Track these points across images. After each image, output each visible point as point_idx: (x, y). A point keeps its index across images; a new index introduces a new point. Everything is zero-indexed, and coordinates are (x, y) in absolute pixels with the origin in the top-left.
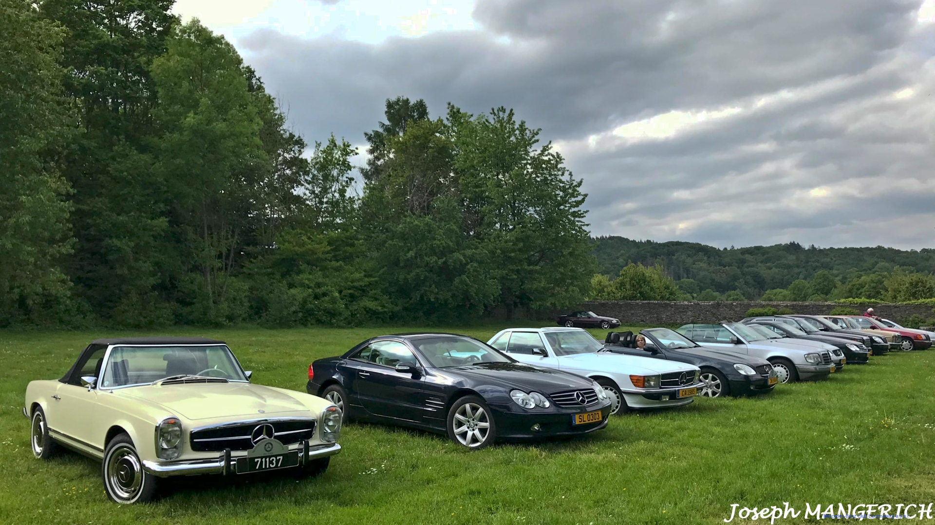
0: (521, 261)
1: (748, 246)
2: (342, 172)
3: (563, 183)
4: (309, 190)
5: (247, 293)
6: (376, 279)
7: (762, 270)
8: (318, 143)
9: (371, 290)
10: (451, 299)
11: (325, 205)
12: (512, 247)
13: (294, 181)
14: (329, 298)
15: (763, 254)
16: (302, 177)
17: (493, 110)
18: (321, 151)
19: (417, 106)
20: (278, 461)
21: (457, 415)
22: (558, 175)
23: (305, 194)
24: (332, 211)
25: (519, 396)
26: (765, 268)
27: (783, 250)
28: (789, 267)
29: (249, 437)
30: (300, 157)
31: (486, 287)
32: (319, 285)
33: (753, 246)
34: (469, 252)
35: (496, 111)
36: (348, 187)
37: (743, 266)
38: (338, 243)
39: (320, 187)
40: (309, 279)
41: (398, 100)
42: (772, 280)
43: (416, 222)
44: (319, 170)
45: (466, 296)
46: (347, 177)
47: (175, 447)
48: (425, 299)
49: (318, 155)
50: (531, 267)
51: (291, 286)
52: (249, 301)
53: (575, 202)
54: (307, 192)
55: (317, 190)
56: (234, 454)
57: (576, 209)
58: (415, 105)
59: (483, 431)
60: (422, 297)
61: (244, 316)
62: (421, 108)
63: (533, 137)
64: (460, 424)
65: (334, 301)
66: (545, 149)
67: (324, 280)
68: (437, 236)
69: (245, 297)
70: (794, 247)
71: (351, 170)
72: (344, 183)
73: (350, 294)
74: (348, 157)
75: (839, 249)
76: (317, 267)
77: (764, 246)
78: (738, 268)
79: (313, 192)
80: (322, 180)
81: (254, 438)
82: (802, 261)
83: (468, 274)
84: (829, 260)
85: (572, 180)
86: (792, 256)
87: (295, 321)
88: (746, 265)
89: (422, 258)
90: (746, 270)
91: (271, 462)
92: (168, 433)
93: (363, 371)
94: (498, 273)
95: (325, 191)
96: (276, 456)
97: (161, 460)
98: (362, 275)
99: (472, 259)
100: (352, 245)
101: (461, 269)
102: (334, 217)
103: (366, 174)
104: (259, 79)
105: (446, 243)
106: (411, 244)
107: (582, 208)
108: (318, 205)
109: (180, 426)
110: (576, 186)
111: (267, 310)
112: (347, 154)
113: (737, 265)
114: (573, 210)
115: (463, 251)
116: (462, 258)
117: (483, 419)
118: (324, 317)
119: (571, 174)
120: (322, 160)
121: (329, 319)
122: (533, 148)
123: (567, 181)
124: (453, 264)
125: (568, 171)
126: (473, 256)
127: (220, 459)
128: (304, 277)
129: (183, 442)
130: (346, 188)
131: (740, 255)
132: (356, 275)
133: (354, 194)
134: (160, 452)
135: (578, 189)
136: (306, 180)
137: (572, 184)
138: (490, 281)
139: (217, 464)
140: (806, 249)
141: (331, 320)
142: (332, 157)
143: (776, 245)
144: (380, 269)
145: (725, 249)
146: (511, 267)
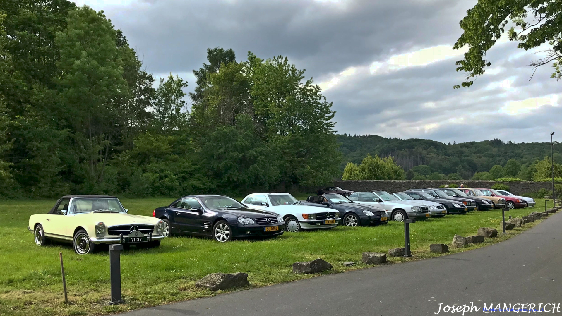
0: (292, 155)
1: (466, 142)
2: (177, 97)
3: (321, 104)
4: (156, 109)
5: (116, 176)
6: (199, 166)
7: (475, 158)
8: (162, 79)
9: (196, 174)
10: (247, 179)
11: (166, 119)
12: (287, 146)
13: (147, 103)
14: (169, 179)
15: (476, 147)
16: (152, 100)
17: (274, 58)
18: (164, 84)
19: (228, 53)
20: (140, 239)
21: (217, 229)
22: (317, 99)
23: (153, 112)
24: (171, 122)
25: (242, 220)
26: (476, 157)
27: (490, 144)
28: (492, 156)
29: (129, 230)
30: (150, 87)
31: (270, 171)
32: (162, 171)
33: (469, 142)
34: (259, 149)
35: (276, 58)
36: (181, 107)
37: (461, 155)
38: (175, 143)
39: (163, 107)
40: (156, 167)
41: (216, 49)
42: (482, 166)
43: (225, 130)
44: (163, 97)
45: (257, 177)
46: (181, 101)
47: (103, 233)
48: (231, 180)
49: (162, 87)
50: (299, 159)
51: (144, 171)
52: (117, 181)
53: (328, 117)
54: (155, 111)
55: (161, 109)
56: (123, 236)
57: (329, 121)
58: (227, 52)
59: (227, 235)
60: (228, 178)
61: (114, 190)
62: (231, 55)
63: (301, 75)
64: (218, 232)
65: (172, 181)
66: (308, 83)
67: (166, 167)
68: (238, 139)
69: (115, 178)
70: (497, 143)
71: (183, 96)
72: (179, 104)
73: (183, 176)
74: (181, 88)
75: (528, 144)
76: (161, 159)
77: (477, 141)
78: (458, 157)
79: (159, 111)
80: (164, 103)
81: (131, 231)
82: (502, 152)
83: (258, 163)
84: (520, 151)
85: (326, 102)
86: (495, 148)
87: (147, 194)
88: (463, 155)
89: (229, 153)
90: (463, 158)
91: (137, 240)
92: (100, 228)
93: (177, 212)
94: (278, 163)
95: (166, 109)
96: (139, 237)
97: (98, 237)
98: (190, 164)
99: (261, 154)
100: (185, 144)
101: (254, 160)
102: (173, 126)
103: (194, 97)
104: (124, 38)
105: (244, 143)
106: (222, 144)
107: (332, 120)
108: (162, 119)
109: (104, 225)
110: (328, 106)
111: (129, 186)
112: (181, 86)
113: (457, 155)
114: (326, 122)
115: (255, 149)
116: (254, 153)
117: (227, 230)
118: (166, 191)
119: (325, 99)
120: (164, 90)
121: (169, 192)
122: (301, 82)
123: (323, 104)
124: (249, 157)
125: (323, 96)
126: (261, 151)
127: (119, 238)
128: (152, 166)
129: (105, 231)
130: (180, 107)
131: (460, 148)
132: (186, 164)
133: (186, 111)
134: (97, 234)
135: (330, 108)
136: (154, 103)
137: (326, 105)
138: (272, 168)
139: (118, 239)
140: (506, 144)
141: (170, 193)
142: (171, 88)
143: (485, 141)
144: (202, 160)
145: (449, 144)
146: (287, 159)
